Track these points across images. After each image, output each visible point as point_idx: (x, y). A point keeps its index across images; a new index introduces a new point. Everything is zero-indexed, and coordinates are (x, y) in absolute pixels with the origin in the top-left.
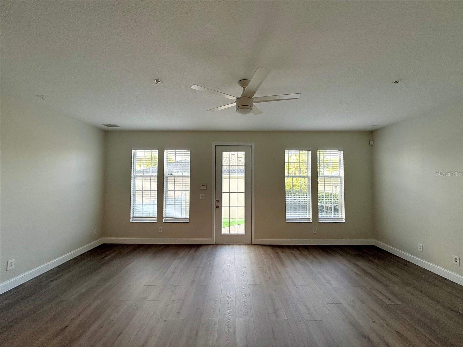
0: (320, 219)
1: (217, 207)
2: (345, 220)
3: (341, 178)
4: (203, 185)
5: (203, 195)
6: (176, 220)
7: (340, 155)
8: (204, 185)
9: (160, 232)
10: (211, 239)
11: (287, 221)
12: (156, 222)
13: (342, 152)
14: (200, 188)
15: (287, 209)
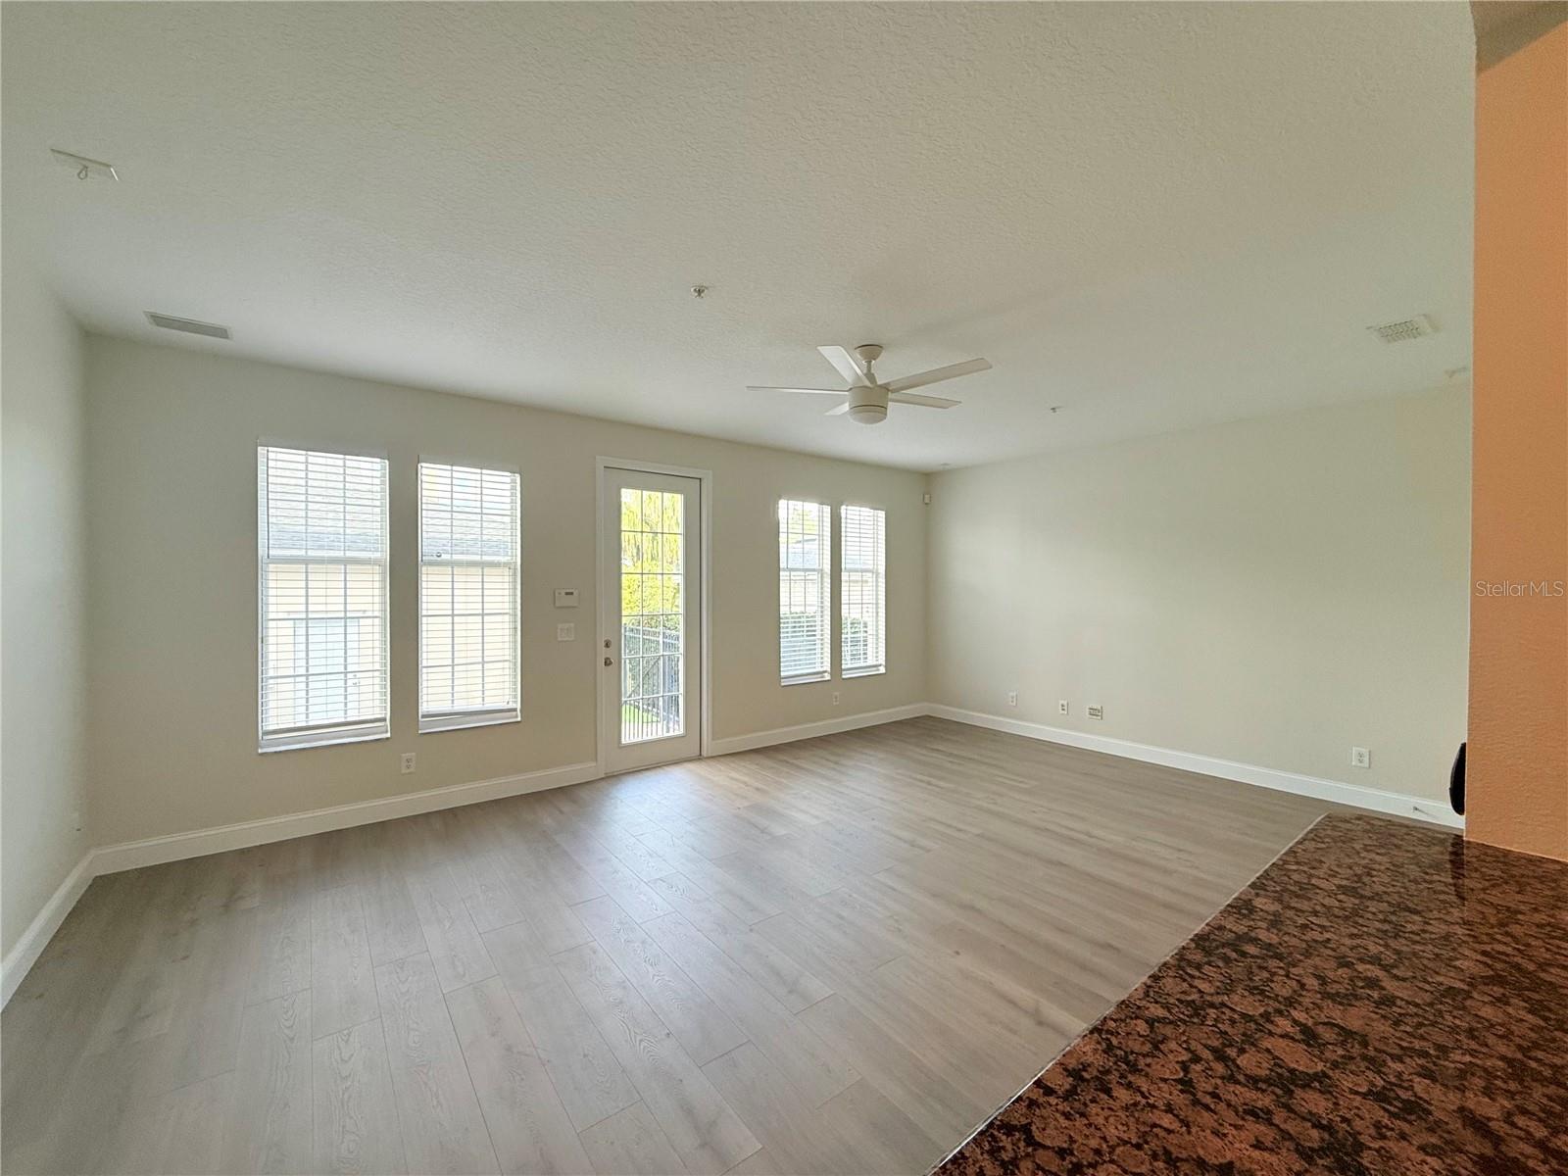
0: (845, 670)
1: (608, 662)
2: (886, 667)
3: (877, 574)
4: (567, 594)
5: (566, 626)
6: (468, 719)
7: (876, 520)
8: (572, 593)
9: (404, 771)
10: (594, 764)
11: (783, 684)
12: (387, 739)
13: (882, 514)
14: (557, 605)
15: (784, 657)
